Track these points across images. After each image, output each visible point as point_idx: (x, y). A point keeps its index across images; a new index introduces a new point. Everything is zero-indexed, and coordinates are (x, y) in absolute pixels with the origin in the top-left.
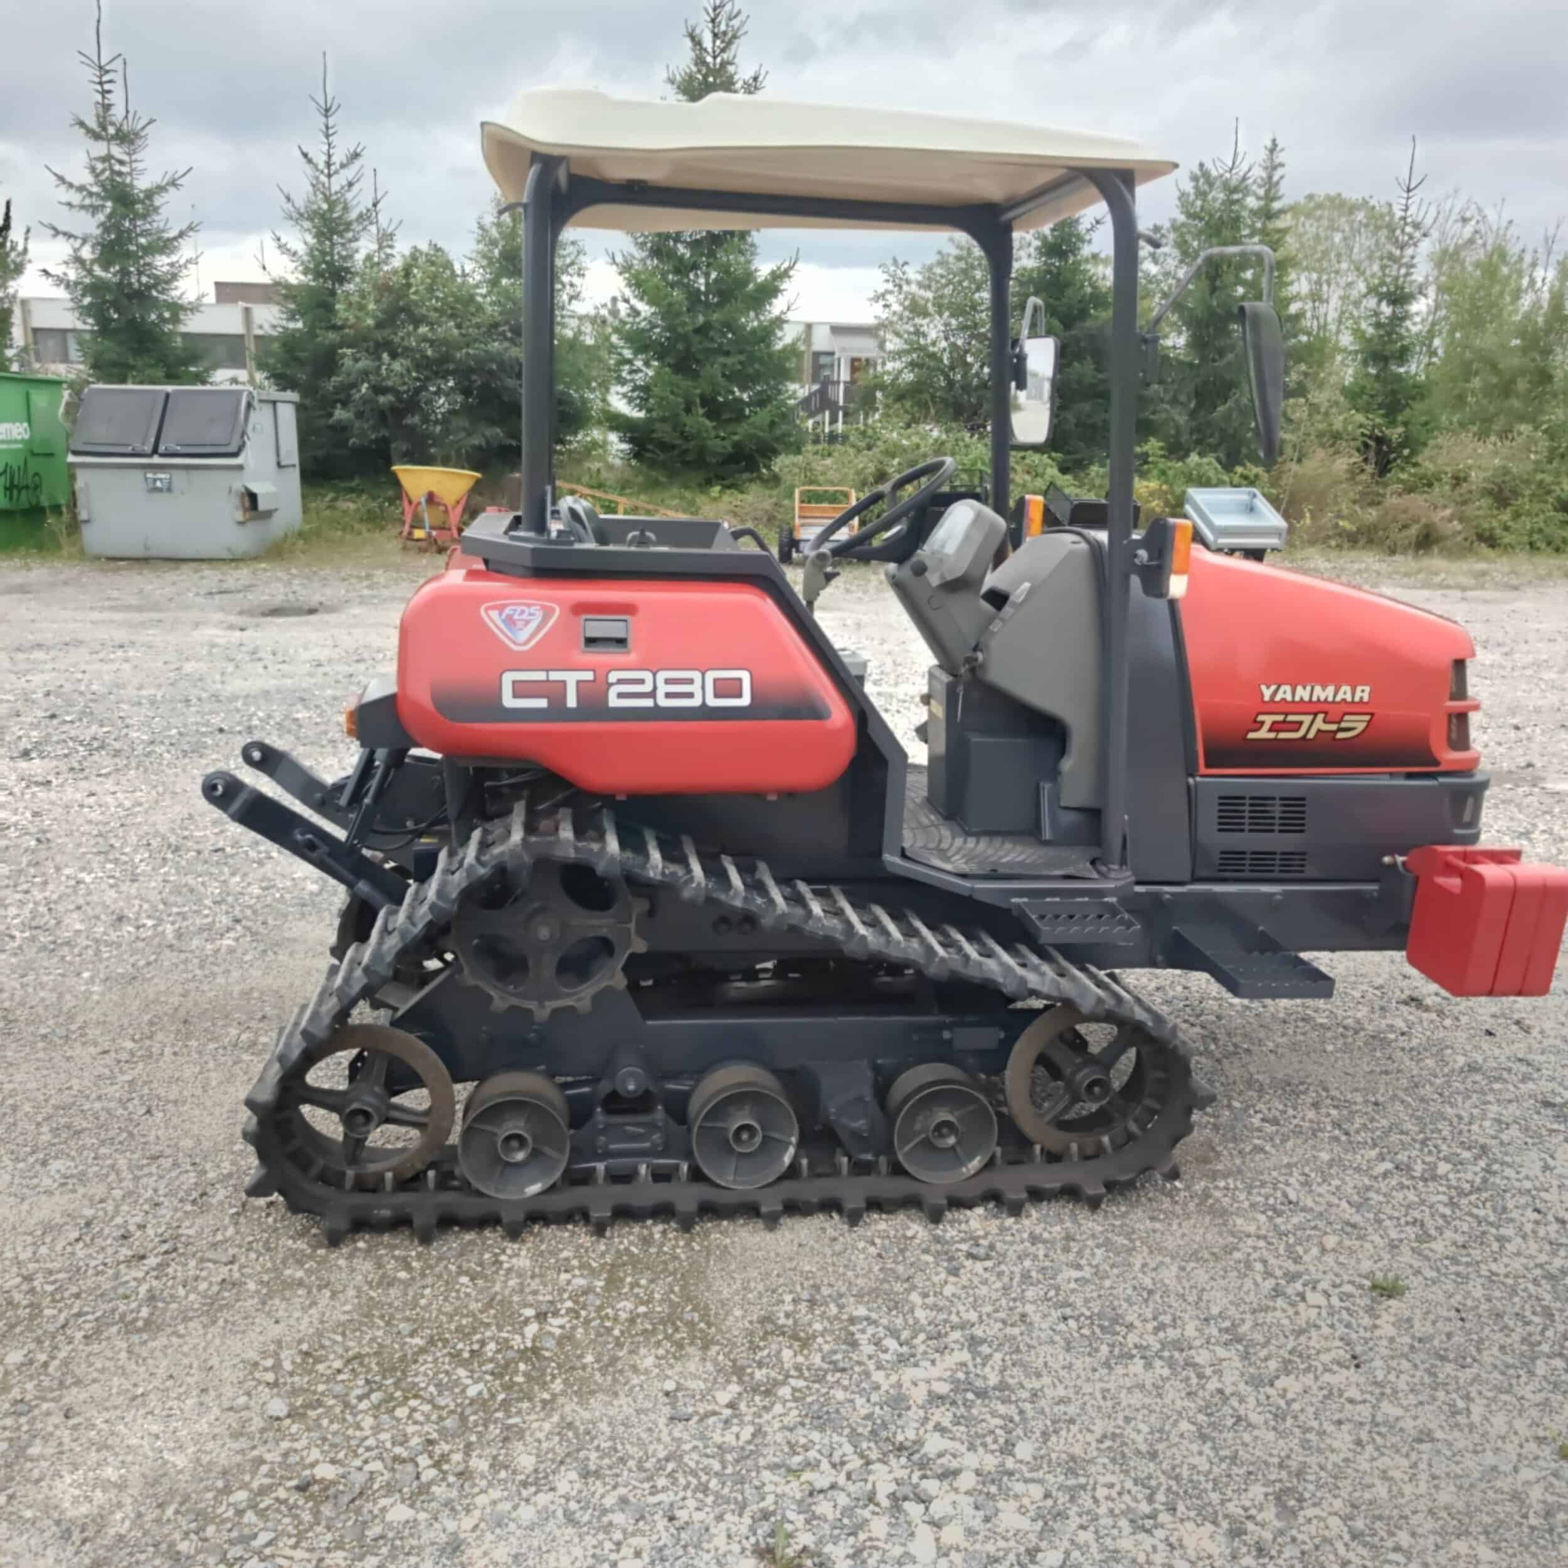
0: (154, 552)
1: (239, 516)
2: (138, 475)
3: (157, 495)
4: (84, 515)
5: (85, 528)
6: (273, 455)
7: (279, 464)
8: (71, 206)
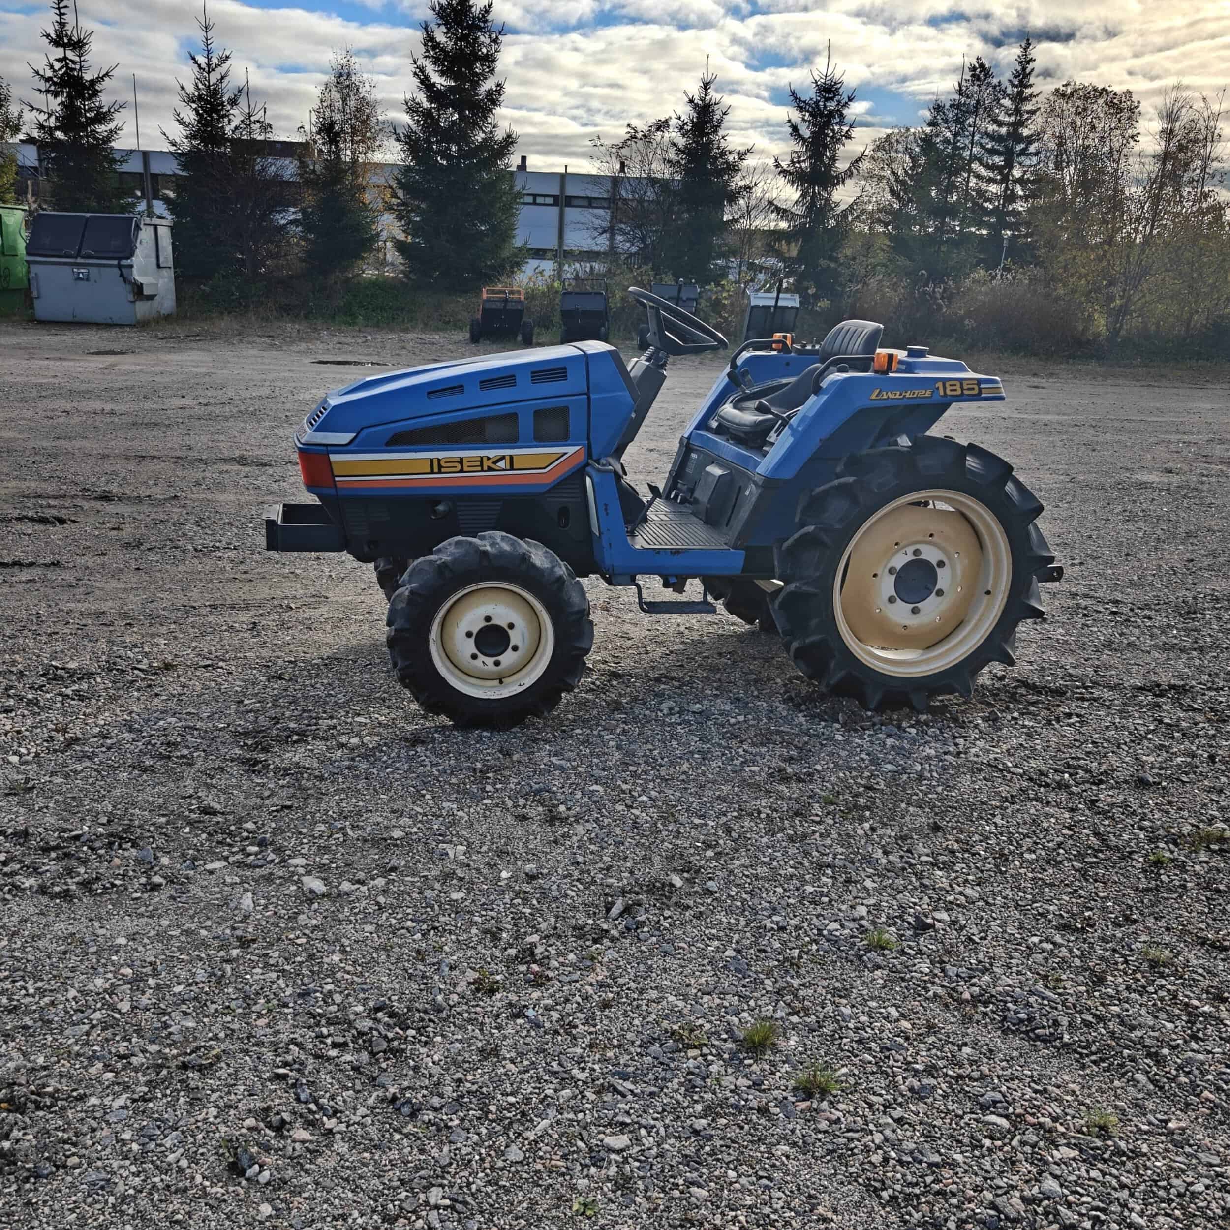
0: (78, 319)
1: (131, 298)
2: (68, 268)
3: (81, 282)
4: (35, 294)
5: (37, 303)
6: (154, 261)
7: (159, 266)
8: (41, 91)
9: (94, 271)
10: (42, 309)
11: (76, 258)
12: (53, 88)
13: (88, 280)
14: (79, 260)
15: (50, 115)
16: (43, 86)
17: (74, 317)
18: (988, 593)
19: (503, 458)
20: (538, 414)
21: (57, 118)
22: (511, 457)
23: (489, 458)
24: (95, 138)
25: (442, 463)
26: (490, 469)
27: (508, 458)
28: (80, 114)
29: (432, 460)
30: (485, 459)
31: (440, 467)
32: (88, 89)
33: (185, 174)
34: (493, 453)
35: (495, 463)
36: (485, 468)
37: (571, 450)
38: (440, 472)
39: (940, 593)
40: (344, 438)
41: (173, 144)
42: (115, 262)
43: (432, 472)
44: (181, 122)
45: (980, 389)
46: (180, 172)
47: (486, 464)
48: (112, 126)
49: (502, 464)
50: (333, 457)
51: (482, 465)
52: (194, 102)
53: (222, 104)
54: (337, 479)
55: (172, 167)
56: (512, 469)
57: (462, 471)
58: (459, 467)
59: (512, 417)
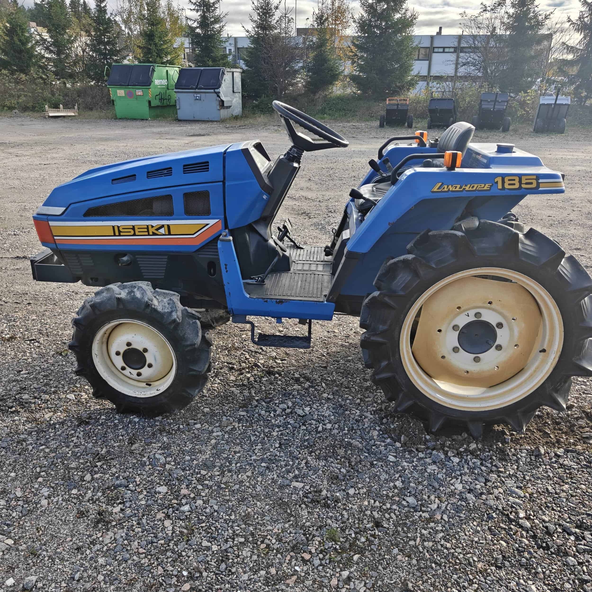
0: (195, 119)
1: (218, 108)
2: (192, 94)
3: (197, 101)
4: (178, 107)
5: (178, 111)
6: (231, 89)
7: (233, 92)
8: (191, 10)
9: (203, 95)
10: (181, 115)
11: (195, 89)
12: (196, 8)
13: (200, 100)
14: (197, 90)
15: (195, 21)
16: (193, 7)
17: (194, 117)
18: (544, 351)
19: (163, 226)
20: (187, 195)
21: (198, 22)
22: (168, 226)
23: (152, 227)
24: (214, 32)
25: (121, 229)
26: (154, 234)
27: (166, 227)
28: (208, 19)
29: (113, 227)
30: (150, 227)
31: (120, 232)
32: (212, 7)
33: (252, 46)
34: (156, 223)
35: (157, 229)
36: (151, 233)
37: (212, 222)
38: (120, 235)
39: (499, 348)
40: (59, 210)
41: (248, 31)
42: (213, 91)
43: (115, 235)
44: (252, 20)
45: (538, 184)
46: (250, 45)
47: (151, 230)
48: (221, 24)
49: (162, 231)
50: (51, 223)
51: (148, 231)
52: (258, 10)
53: (271, 9)
54: (55, 238)
55: (247, 44)
56: (170, 234)
57: (134, 235)
58: (132, 233)
59: (169, 197)
